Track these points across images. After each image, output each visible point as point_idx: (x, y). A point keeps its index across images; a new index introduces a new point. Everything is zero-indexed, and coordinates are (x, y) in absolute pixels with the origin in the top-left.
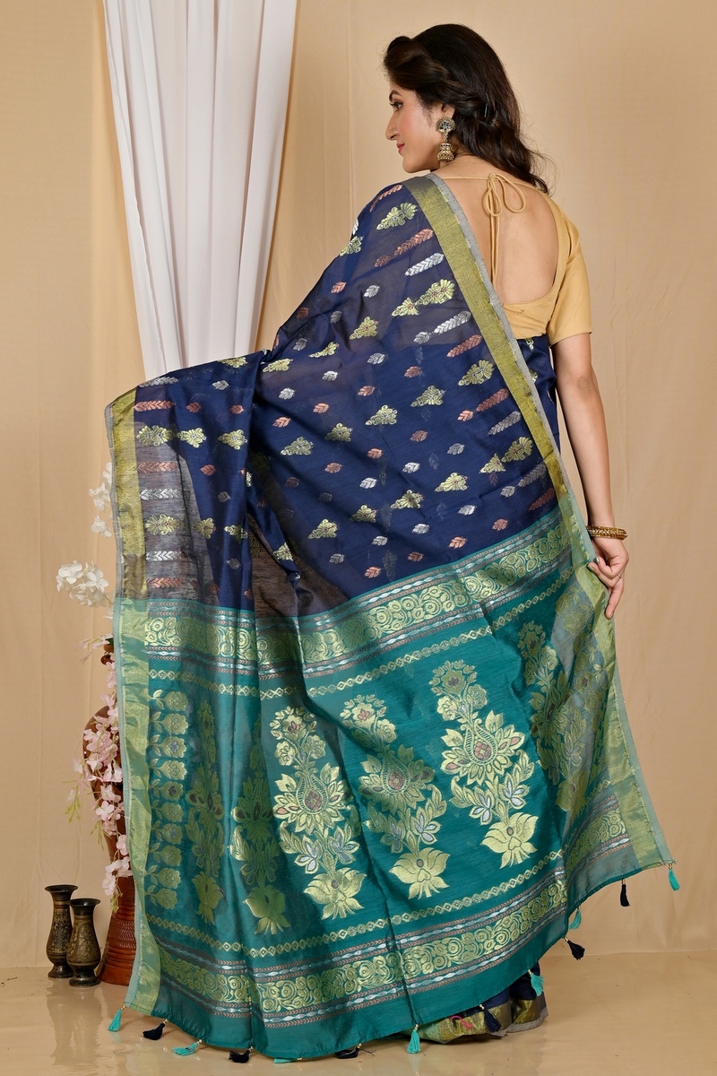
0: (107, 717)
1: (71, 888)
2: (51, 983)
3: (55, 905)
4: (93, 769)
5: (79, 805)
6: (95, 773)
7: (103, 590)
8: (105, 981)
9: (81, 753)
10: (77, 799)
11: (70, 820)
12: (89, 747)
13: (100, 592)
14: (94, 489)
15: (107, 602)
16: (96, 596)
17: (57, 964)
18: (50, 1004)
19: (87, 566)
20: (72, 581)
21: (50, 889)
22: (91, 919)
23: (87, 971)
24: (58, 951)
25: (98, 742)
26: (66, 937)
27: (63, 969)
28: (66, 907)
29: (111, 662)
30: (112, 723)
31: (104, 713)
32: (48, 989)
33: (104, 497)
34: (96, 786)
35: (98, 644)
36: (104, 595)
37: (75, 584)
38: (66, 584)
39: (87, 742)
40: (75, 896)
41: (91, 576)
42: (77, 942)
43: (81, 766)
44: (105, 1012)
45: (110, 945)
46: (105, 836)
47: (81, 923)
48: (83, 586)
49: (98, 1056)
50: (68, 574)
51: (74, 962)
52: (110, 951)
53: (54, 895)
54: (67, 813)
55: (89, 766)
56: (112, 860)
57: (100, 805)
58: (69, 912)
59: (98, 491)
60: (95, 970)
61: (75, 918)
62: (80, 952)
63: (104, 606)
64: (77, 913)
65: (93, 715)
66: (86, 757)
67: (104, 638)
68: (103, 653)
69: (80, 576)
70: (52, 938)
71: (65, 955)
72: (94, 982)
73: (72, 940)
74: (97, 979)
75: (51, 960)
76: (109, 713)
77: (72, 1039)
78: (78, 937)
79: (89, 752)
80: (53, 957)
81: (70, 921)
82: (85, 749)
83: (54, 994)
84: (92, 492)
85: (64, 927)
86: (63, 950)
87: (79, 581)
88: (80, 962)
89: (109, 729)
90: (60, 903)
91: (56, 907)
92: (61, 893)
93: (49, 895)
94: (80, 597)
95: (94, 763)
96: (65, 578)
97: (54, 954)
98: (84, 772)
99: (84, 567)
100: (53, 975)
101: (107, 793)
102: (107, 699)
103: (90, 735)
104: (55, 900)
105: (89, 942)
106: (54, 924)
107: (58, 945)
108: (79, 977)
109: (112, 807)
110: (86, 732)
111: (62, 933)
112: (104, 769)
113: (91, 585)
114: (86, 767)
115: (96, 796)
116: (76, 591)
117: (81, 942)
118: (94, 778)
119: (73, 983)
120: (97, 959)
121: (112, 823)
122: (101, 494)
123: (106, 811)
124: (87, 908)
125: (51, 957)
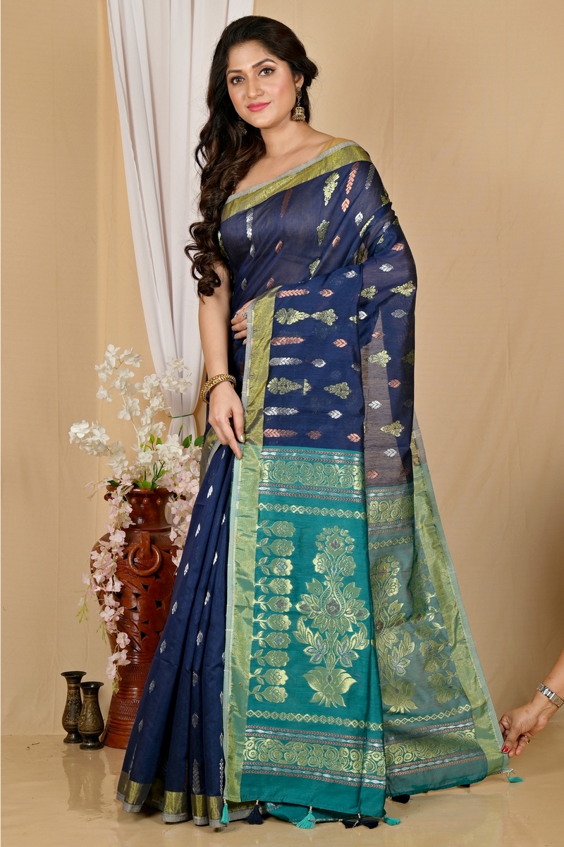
0: (109, 541)
1: (81, 674)
2: (66, 747)
3: (68, 687)
4: (98, 581)
5: (87, 610)
6: (100, 585)
7: (105, 443)
8: (107, 745)
9: (89, 569)
10: (85, 605)
11: (80, 621)
12: (95, 565)
13: (103, 444)
14: (99, 365)
15: (109, 453)
16: (99, 448)
17: (70, 732)
18: (65, 763)
19: (93, 425)
20: (81, 436)
21: (65, 674)
22: (97, 697)
23: (94, 738)
24: (71, 722)
25: (102, 561)
26: (77, 712)
27: (75, 736)
28: (77, 688)
29: (112, 498)
30: (113, 546)
31: (106, 538)
32: (64, 752)
33: (106, 371)
34: (100, 595)
35: (101, 485)
36: (106, 447)
37: (84, 438)
38: (77, 438)
39: (94, 561)
40: (84, 680)
41: (96, 432)
42: (85, 716)
43: (89, 579)
44: (107, 770)
45: (111, 717)
46: (108, 633)
47: (89, 700)
48: (90, 440)
49: (103, 803)
50: (78, 430)
51: (84, 731)
52: (112, 722)
53: (68, 680)
54: (78, 616)
55: (95, 580)
56: (113, 652)
57: (104, 609)
58: (79, 692)
59: (102, 366)
60: (100, 737)
61: (84, 697)
62: (88, 723)
63: (106, 455)
64: (85, 693)
65: (98, 539)
66: (92, 572)
67: (106, 481)
68: (105, 492)
69: (87, 432)
70: (67, 712)
71: (76, 725)
72: (98, 746)
73: (82, 714)
74: (101, 743)
75: (66, 729)
76: (110, 538)
77: (82, 790)
78: (86, 711)
79: (95, 569)
80: (68, 727)
81: (80, 700)
82: (91, 567)
83: (68, 756)
84: (97, 367)
85: (75, 704)
86: (75, 721)
87: (86, 436)
88: (88, 731)
89: (110, 551)
90: (73, 685)
91: (69, 688)
92: (74, 678)
93: (64, 679)
94: (88, 449)
95: (99, 578)
96: (76, 434)
97: (68, 725)
98: (91, 584)
99: (90, 425)
100: (67, 741)
101: (110, 600)
102: (109, 527)
103: (95, 555)
104: (69, 683)
105: (95, 716)
106: (68, 702)
107: (71, 718)
108: (87, 742)
109: (113, 611)
110: (92, 553)
111: (74, 708)
112: (106, 581)
113: (95, 439)
114: (93, 580)
115: (101, 603)
116: (84, 444)
117: (89, 715)
118: (99, 589)
119: (83, 747)
120: (101, 729)
121: (113, 623)
122: (104, 369)
123: (109, 614)
124: (94, 689)
125: (66, 727)
